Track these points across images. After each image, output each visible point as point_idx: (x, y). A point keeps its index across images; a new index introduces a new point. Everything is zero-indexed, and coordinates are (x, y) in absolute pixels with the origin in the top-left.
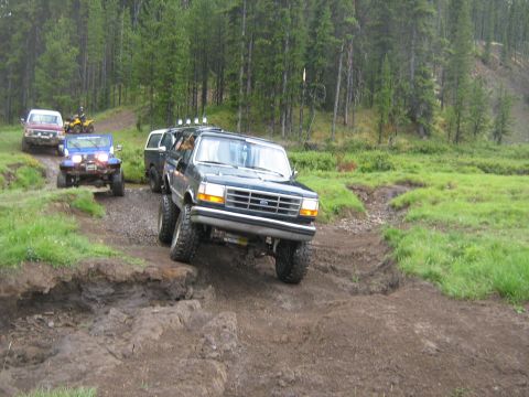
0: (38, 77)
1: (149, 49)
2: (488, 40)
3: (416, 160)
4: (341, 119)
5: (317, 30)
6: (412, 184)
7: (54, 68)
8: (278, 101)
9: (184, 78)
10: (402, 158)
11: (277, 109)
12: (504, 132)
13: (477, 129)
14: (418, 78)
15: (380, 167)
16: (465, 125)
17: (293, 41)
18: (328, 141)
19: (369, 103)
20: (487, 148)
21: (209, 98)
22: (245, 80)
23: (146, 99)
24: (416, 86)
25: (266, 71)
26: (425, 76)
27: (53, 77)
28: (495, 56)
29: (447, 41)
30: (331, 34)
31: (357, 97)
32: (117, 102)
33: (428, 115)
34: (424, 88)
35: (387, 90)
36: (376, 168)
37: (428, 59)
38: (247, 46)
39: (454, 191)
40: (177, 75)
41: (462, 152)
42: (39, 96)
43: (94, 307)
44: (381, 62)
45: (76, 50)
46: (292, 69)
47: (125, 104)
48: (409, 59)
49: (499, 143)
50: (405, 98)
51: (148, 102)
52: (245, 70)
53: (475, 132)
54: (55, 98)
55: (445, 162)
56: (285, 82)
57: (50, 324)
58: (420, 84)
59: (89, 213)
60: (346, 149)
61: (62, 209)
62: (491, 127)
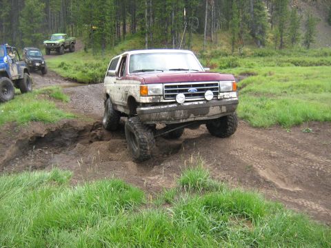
0: (21, 23)
3: (254, 61)
4: (209, 38)
7: (31, 17)
8: (169, 29)
9: (111, 18)
10: (247, 61)
11: (170, 34)
12: (311, 41)
13: (294, 40)
14: (256, 10)
15: (231, 65)
16: (286, 38)
18: (202, 52)
19: (226, 27)
20: (300, 51)
21: (128, 29)
22: (149, 18)
24: (255, 15)
25: (161, 11)
26: (260, 8)
27: (31, 23)
31: (218, 25)
33: (262, 33)
34: (260, 16)
35: (236, 19)
36: (229, 66)
39: (272, 76)
40: (106, 17)
41: (284, 54)
42: (23, 34)
45: (44, 5)
46: (177, 10)
47: (76, 36)
49: (308, 48)
50: (248, 23)
52: (148, 11)
53: (292, 42)
54: (33, 35)
55: (271, 61)
56: (173, 17)
57: (46, 153)
58: (257, 14)
59: (61, 100)
60: (213, 56)
61: (45, 98)
62: (303, 38)
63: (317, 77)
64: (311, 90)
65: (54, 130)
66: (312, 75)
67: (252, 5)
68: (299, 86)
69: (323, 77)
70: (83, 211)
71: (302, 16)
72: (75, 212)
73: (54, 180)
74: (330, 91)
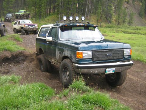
0: (4, 4)
3: (106, 29)
4: (87, 17)
7: (8, 2)
8: (70, 12)
9: (44, 5)
10: (103, 29)
12: (131, 23)
13: (124, 22)
14: (108, 7)
16: (120, 20)
19: (95, 13)
20: (126, 27)
21: (51, 11)
22: (61, 6)
23: (34, 11)
24: (108, 9)
25: (67, 4)
26: (111, 7)
27: (8, 4)
28: (131, 1)
31: (91, 12)
33: (111, 17)
34: (110, 10)
35: (100, 10)
39: (114, 37)
40: (42, 4)
41: (119, 28)
42: (4, 9)
43: (21, 62)
44: (98, 2)
46: (74, 4)
48: (106, 1)
49: (130, 25)
50: (104, 12)
51: (35, 12)
52: (61, 3)
53: (123, 23)
54: (9, 10)
55: (114, 30)
56: (72, 7)
57: (10, 65)
58: (109, 9)
59: (19, 41)
61: (12, 39)
62: (128, 21)
63: (133, 39)
65: (14, 55)
66: (131, 38)
67: (107, 5)
69: (136, 40)
70: (25, 99)
71: (128, 11)
72: (21, 99)
73: (12, 81)
74: (139, 46)
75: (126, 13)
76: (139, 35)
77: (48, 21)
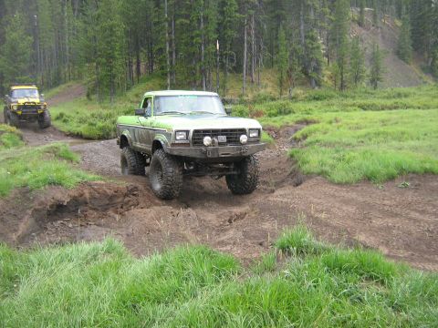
1: (91, 34)
2: (362, 7)
3: (311, 105)
4: (249, 78)
5: (225, 9)
6: (307, 122)
7: (15, 55)
8: (198, 68)
9: (122, 55)
10: (300, 105)
11: (198, 74)
12: (378, 79)
13: (357, 78)
14: (308, 41)
15: (283, 111)
16: (347, 75)
17: (206, 19)
18: (241, 96)
19: (270, 64)
20: (366, 92)
21: (142, 69)
22: (171, 53)
23: (92, 74)
24: (307, 48)
25: (186, 44)
26: (313, 39)
27: (14, 62)
28: (368, 19)
29: (328, 10)
30: (236, 11)
31: (261, 60)
32: (67, 78)
33: (317, 70)
34: (313, 48)
35: (284, 53)
36: (281, 112)
37: (315, 25)
38: (170, 25)
39: (340, 124)
40: (116, 53)
41: (347, 97)
44: (277, 31)
45: (31, 38)
46: (207, 42)
47: (73, 79)
48: (300, 26)
49: (375, 88)
50: (298, 58)
51: (95, 76)
52: (170, 45)
53: (355, 81)
55: (333, 105)
56: (203, 52)
57: (70, 226)
58: (310, 46)
59: (70, 160)
60: (255, 102)
61: (51, 158)
62: (368, 76)
63: (397, 123)
64: (394, 139)
66: (389, 120)
67: (303, 35)
68: (379, 134)
69: (405, 123)
71: (366, 47)
74: (418, 139)
75: (360, 53)
76: (411, 111)
77: (135, 99)
